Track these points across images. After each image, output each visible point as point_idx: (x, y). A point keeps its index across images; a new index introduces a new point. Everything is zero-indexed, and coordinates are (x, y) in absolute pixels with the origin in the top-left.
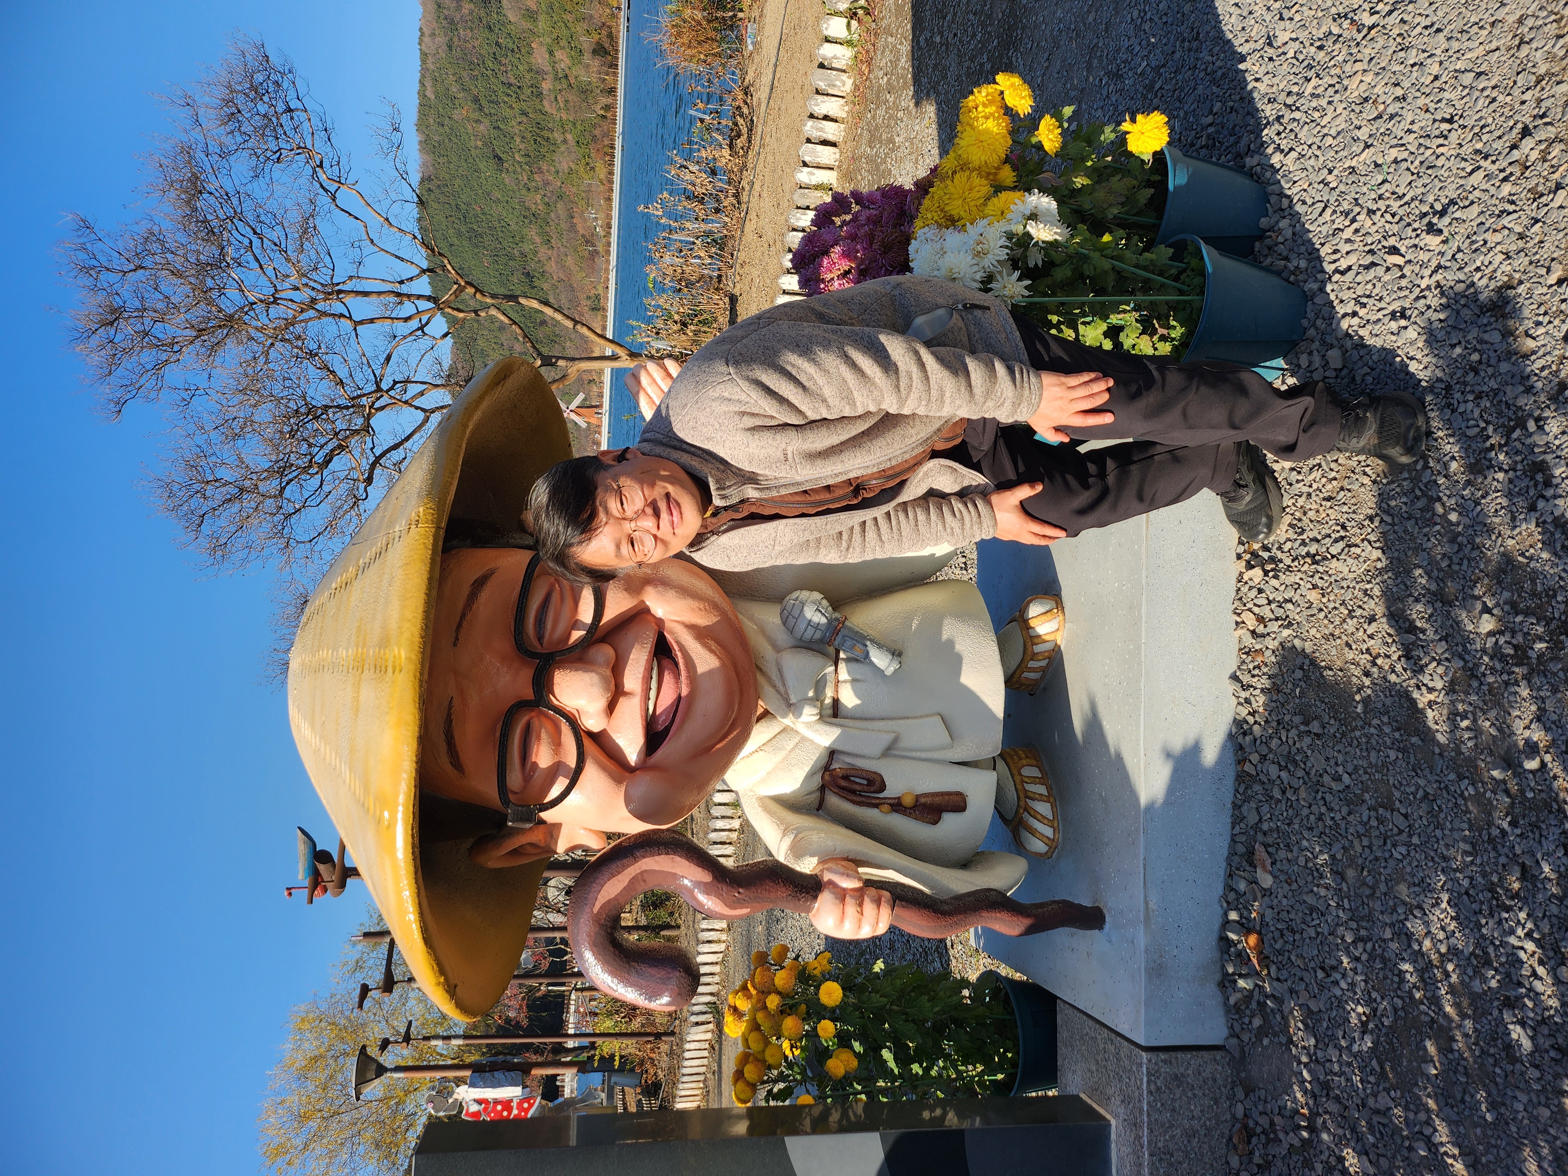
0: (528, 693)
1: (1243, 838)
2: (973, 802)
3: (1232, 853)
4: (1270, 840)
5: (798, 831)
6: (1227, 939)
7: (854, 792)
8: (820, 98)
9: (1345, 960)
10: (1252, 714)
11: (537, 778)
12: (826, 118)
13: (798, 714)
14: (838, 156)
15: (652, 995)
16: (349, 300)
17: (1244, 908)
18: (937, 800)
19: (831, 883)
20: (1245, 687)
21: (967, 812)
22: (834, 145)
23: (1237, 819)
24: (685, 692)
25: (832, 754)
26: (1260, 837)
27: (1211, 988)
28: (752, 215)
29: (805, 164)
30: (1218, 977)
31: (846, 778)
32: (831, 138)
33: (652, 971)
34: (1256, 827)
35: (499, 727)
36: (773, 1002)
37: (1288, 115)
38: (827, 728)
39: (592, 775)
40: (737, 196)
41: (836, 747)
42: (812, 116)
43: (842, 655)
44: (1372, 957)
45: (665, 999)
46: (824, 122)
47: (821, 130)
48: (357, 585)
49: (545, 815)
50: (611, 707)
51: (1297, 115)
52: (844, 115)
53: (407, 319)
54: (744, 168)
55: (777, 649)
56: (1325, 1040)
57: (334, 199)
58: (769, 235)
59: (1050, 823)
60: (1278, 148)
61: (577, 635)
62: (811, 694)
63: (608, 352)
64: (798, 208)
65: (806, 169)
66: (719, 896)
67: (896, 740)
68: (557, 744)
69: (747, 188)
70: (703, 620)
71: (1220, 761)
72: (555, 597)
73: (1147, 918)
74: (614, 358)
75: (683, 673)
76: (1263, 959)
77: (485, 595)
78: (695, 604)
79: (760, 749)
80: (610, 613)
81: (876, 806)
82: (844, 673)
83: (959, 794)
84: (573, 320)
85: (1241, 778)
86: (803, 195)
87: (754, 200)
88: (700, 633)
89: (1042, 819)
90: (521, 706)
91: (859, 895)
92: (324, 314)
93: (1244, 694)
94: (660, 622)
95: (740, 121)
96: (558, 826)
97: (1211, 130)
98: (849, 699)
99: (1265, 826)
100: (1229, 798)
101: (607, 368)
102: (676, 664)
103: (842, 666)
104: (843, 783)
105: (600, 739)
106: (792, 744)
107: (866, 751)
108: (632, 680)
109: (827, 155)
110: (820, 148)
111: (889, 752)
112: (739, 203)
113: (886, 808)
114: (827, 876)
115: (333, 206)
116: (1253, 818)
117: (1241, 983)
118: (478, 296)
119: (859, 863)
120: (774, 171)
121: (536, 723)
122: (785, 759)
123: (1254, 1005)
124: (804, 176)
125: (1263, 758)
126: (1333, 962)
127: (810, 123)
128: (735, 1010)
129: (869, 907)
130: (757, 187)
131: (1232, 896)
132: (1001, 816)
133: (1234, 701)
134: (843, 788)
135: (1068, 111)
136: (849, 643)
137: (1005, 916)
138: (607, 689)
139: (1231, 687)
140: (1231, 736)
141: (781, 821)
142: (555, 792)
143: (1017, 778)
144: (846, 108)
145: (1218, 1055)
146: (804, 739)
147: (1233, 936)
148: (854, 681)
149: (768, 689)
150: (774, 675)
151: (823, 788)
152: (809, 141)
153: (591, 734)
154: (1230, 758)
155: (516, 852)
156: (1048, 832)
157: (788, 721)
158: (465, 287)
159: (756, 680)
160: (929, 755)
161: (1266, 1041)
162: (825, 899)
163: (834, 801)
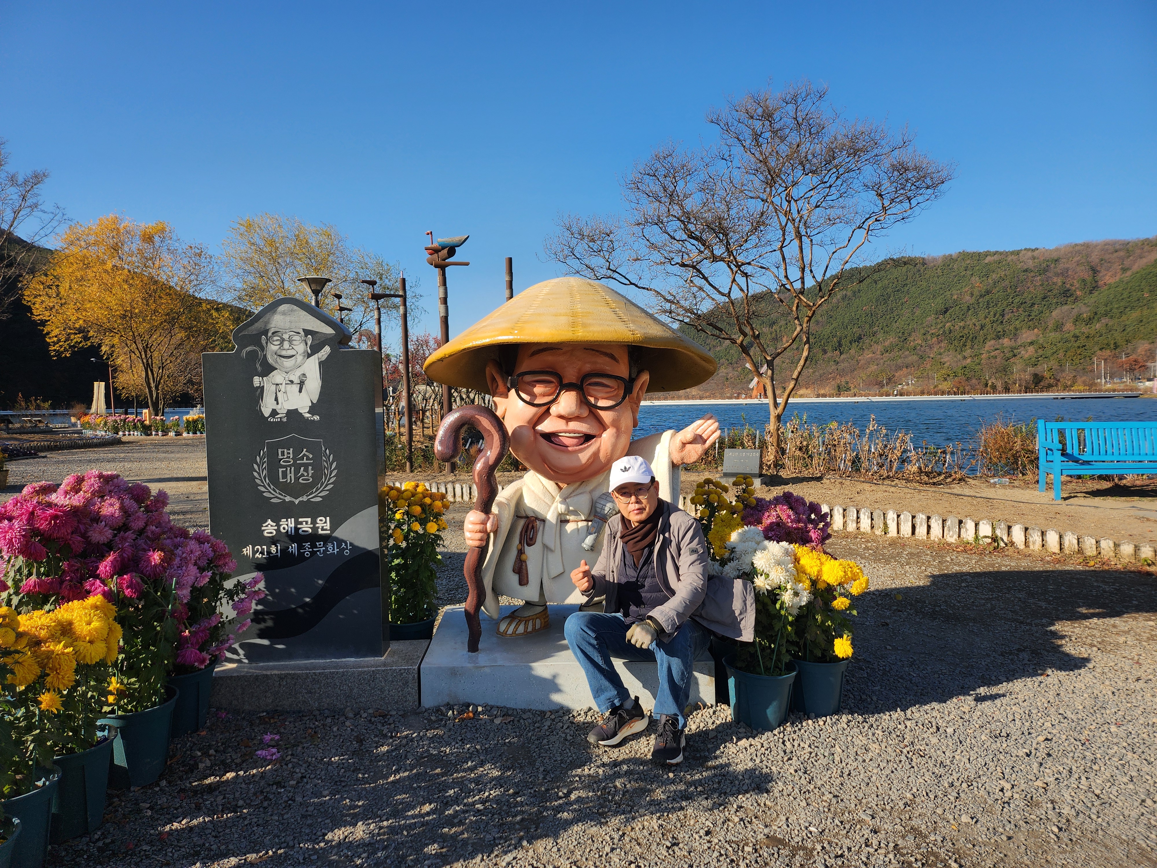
0: (566, 381)
1: (515, 713)
2: (524, 589)
3: (508, 709)
4: (516, 722)
5: (508, 505)
6: (469, 706)
7: (526, 532)
8: (941, 522)
9: (468, 746)
10: (573, 716)
11: (529, 387)
12: (929, 527)
13: (561, 503)
14: (906, 536)
15: (441, 443)
16: (796, 242)
17: (483, 713)
18: (524, 571)
19: (489, 518)
20: (586, 713)
21: (519, 587)
22: (913, 533)
23: (524, 711)
24: (570, 449)
25: (544, 521)
26: (516, 719)
27: (446, 700)
28: (874, 487)
29: (898, 516)
30: (451, 703)
31: (533, 527)
32: (917, 531)
33: (451, 442)
34: (521, 718)
35: (550, 370)
36: (428, 500)
37: (867, 726)
38: (555, 517)
39: (531, 411)
40: (888, 477)
41: (547, 522)
42: (929, 518)
43: (590, 523)
44: (471, 754)
45: (439, 448)
46: (926, 526)
47: (921, 524)
48: (607, 309)
49: (513, 391)
50: (561, 417)
51: (866, 728)
52: (932, 539)
53: (786, 277)
54: (908, 480)
55: (591, 492)
56: (432, 739)
57: (860, 227)
58: (858, 498)
59: (514, 632)
60: (849, 721)
61: (592, 400)
62: (571, 508)
63: (779, 400)
64: (872, 514)
65: (895, 516)
66: (483, 468)
67: (551, 551)
68: (544, 395)
69: (893, 484)
70: (602, 455)
71: (551, 702)
72: (608, 389)
73: (477, 667)
74: (776, 405)
75: (578, 448)
76: (463, 720)
77: (607, 359)
78: (609, 451)
79: (544, 486)
80: (602, 413)
81: (520, 542)
82: (581, 524)
83: (527, 583)
84: (798, 377)
85: (543, 713)
86: (880, 516)
87: (884, 488)
88: (596, 454)
89: (516, 628)
90: (560, 378)
91: (484, 531)
92: (783, 229)
93: (582, 713)
94: (600, 436)
95: (942, 477)
96: (506, 396)
97: (869, 700)
98: (570, 527)
99: (522, 721)
100: (533, 707)
101: (769, 401)
102: (581, 444)
103: (585, 523)
104: (530, 526)
105: (547, 413)
106: (547, 501)
107: (545, 536)
108: (573, 425)
109: (906, 529)
110: (910, 524)
111: (545, 547)
112: (884, 479)
113: (520, 547)
114: (491, 516)
115: (854, 227)
116: (525, 716)
117: (451, 712)
118: (807, 318)
119: (496, 532)
120: (900, 498)
121: (553, 385)
122: (540, 498)
123: (441, 717)
124: (891, 516)
125: (553, 720)
126: (466, 742)
127: (924, 517)
128: (417, 486)
129: (479, 535)
130: (893, 489)
131: (489, 708)
132: (515, 611)
133: (579, 709)
134: (528, 526)
135: (855, 612)
136: (596, 525)
137: (475, 602)
138: (569, 415)
139: (585, 708)
140: (562, 707)
141: (512, 498)
142: (523, 395)
143: (535, 617)
144: (936, 540)
145: (417, 703)
146: (550, 507)
147: (470, 709)
148: (578, 530)
149: (572, 488)
150: (579, 491)
151: (527, 517)
152: (913, 517)
153: (549, 409)
154: (552, 708)
155: (494, 379)
156: (510, 631)
157: (558, 498)
158: (810, 310)
159: (575, 482)
160: (545, 567)
161: (426, 721)
162: (481, 516)
163: (522, 523)
